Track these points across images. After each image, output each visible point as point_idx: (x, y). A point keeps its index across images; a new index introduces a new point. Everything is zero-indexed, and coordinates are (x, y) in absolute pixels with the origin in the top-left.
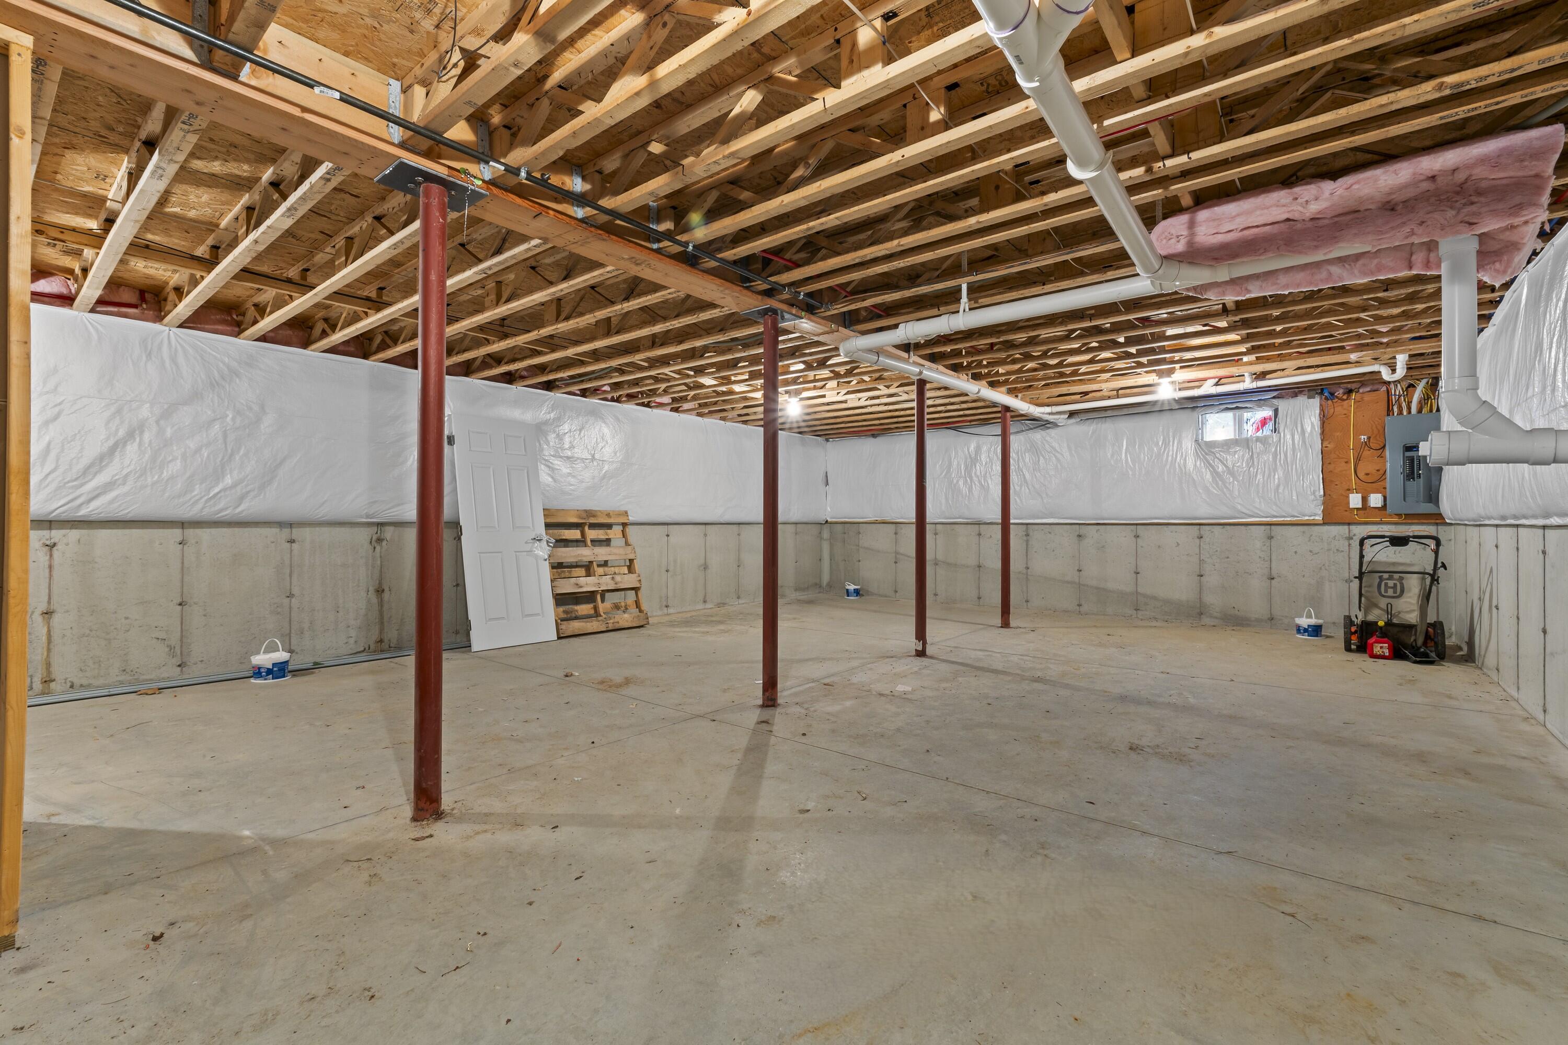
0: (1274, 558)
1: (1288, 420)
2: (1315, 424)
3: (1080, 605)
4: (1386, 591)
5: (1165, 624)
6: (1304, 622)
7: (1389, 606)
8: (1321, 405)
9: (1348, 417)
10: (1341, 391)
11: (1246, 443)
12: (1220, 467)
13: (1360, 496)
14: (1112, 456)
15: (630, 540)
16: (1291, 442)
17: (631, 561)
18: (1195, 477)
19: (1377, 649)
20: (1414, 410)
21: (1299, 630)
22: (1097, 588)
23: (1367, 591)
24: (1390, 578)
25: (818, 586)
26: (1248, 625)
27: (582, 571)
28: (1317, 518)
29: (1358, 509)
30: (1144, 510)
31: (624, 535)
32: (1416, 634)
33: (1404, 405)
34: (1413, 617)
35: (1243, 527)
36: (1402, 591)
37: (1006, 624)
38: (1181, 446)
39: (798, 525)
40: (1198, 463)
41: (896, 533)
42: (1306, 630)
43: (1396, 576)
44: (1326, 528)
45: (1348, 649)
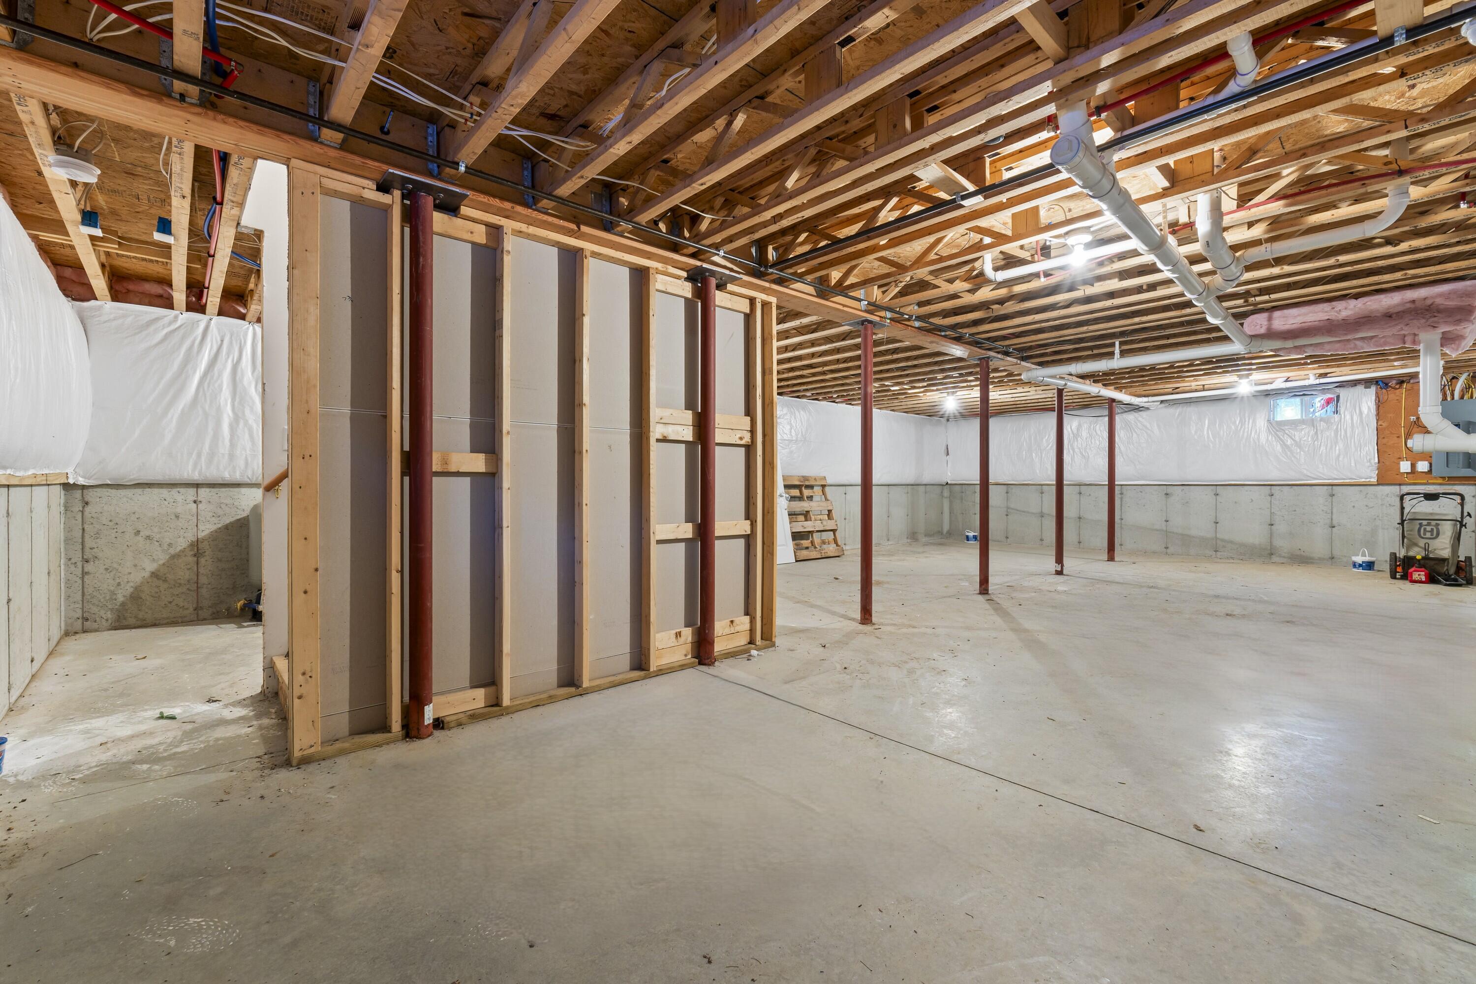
0: (1335, 510)
1: (1348, 404)
2: (1371, 407)
3: (1166, 548)
4: (1425, 534)
5: (1239, 561)
6: (1359, 559)
7: (1427, 545)
8: (1376, 393)
9: (1400, 402)
10: (1394, 382)
11: (1312, 423)
12: (1289, 441)
13: (1409, 463)
14: (1196, 432)
15: (829, 497)
16: (1350, 421)
17: (830, 511)
18: (1267, 449)
19: (1416, 576)
20: (1457, 396)
21: (1354, 565)
22: (1182, 535)
23: (1409, 534)
24: (1429, 524)
25: (940, 533)
26: (1312, 563)
27: (802, 518)
28: (1372, 480)
29: (1407, 473)
30: (1222, 475)
31: (824, 493)
32: (1448, 566)
33: (1448, 393)
34: (1446, 553)
35: (1308, 487)
36: (1438, 534)
37: (1111, 558)
38: (1256, 425)
39: (928, 486)
40: (1270, 438)
41: (1007, 493)
42: (1360, 565)
43: (1433, 523)
44: (1380, 487)
45: (1393, 577)
